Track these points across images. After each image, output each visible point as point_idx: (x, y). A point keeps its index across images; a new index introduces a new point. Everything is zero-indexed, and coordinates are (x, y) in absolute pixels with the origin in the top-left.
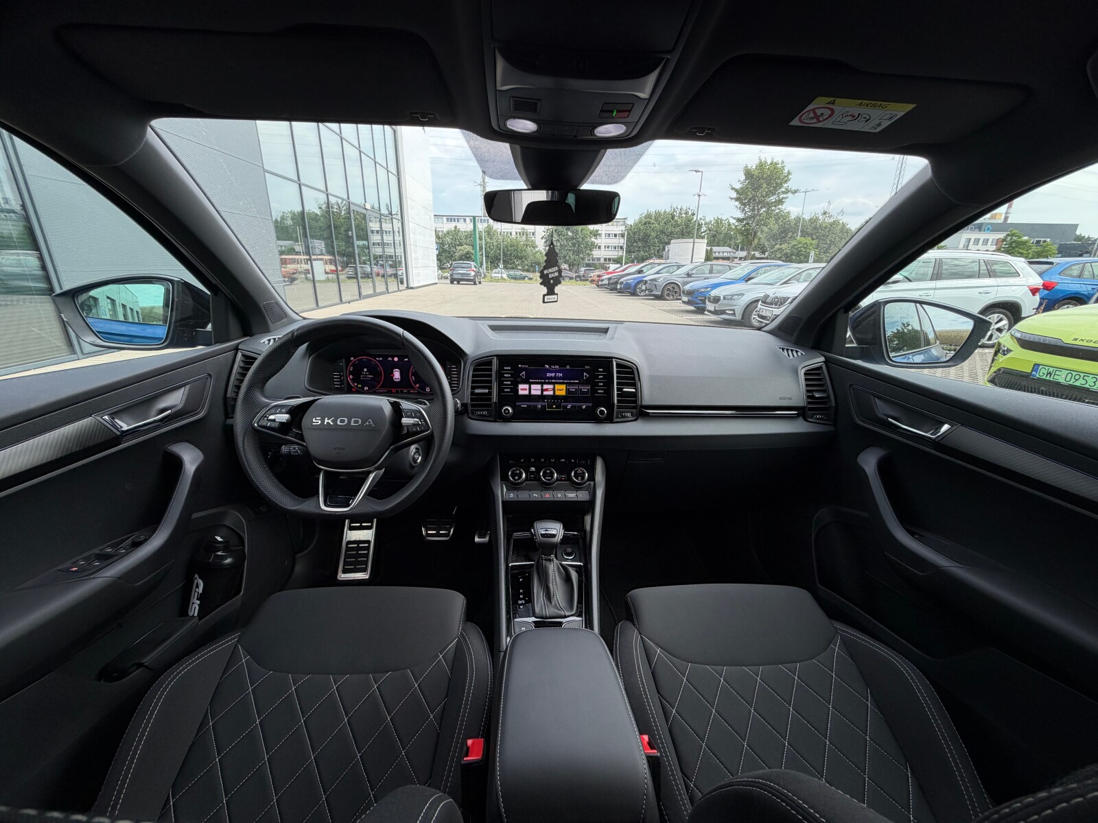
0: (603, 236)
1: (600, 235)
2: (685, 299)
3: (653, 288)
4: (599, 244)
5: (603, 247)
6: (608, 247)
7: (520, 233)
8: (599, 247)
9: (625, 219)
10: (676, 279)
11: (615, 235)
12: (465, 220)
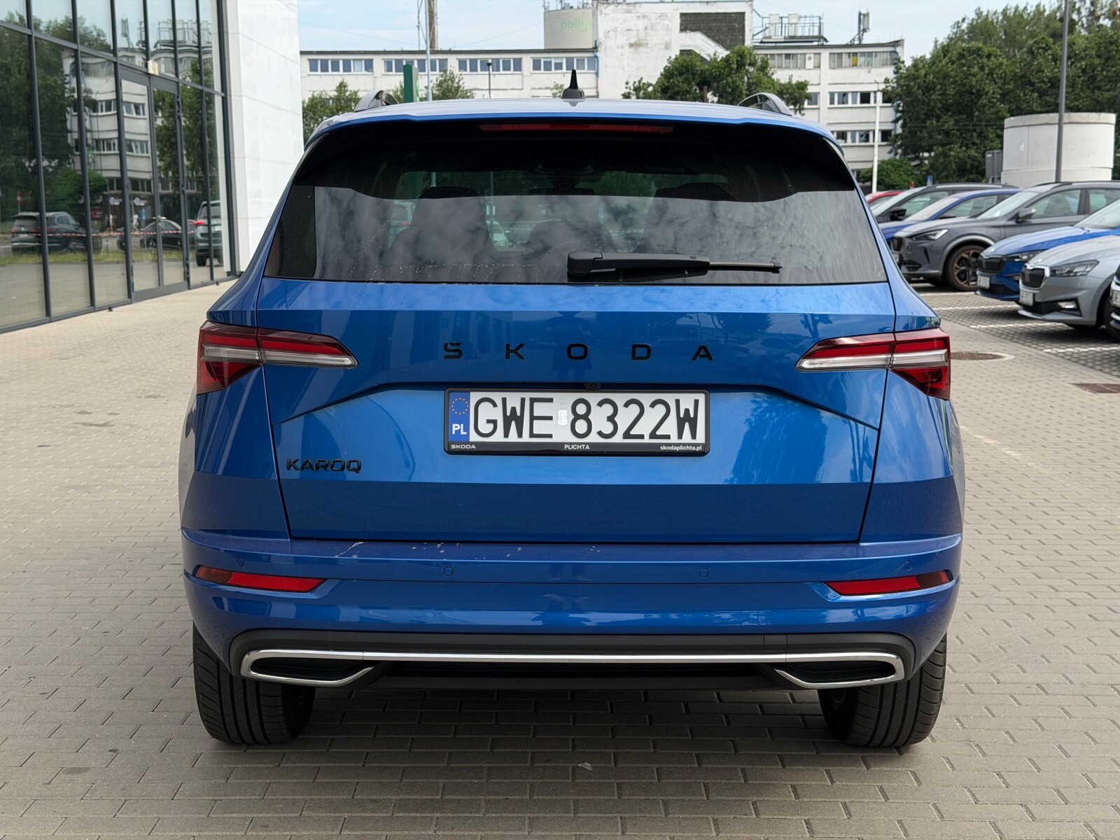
0: (824, 100)
1: (813, 99)
2: (984, 281)
3: (920, 258)
9: (897, 43)
10: (984, 231)
11: (865, 98)
12: (369, 66)
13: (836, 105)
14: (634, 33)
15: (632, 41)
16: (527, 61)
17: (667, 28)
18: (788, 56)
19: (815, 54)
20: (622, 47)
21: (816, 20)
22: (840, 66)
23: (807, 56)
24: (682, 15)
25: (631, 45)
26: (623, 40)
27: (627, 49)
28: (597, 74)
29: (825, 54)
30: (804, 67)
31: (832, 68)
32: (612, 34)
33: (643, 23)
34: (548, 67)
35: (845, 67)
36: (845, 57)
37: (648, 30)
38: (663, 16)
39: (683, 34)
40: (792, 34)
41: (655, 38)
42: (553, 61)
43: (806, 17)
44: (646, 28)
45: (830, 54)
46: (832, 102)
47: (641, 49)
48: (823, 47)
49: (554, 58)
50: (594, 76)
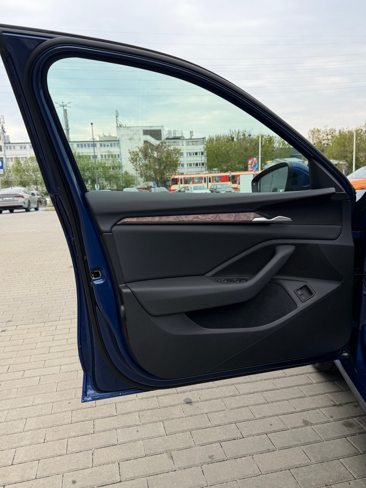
0: (185, 155)
1: (182, 154)
4: (182, 163)
5: (185, 166)
6: (190, 165)
7: (105, 156)
8: (183, 165)
9: (204, 138)
11: (196, 154)
13: (188, 156)
14: (130, 136)
15: (129, 138)
16: (98, 144)
17: (139, 134)
18: (174, 142)
19: (182, 141)
20: (126, 140)
21: (181, 132)
22: (189, 145)
23: (180, 142)
24: (143, 130)
25: (129, 139)
26: (126, 138)
27: (128, 140)
28: (120, 148)
29: (185, 141)
30: (179, 145)
31: (187, 145)
32: (123, 136)
33: (132, 133)
34: (105, 146)
35: (190, 145)
36: (190, 142)
37: (134, 135)
38: (138, 131)
39: (144, 136)
40: (175, 136)
41: (136, 137)
42: (106, 144)
43: (178, 131)
44: (133, 134)
45: (186, 141)
46: (187, 155)
47: (133, 141)
48: (184, 139)
49: (106, 143)
50: (119, 149)
